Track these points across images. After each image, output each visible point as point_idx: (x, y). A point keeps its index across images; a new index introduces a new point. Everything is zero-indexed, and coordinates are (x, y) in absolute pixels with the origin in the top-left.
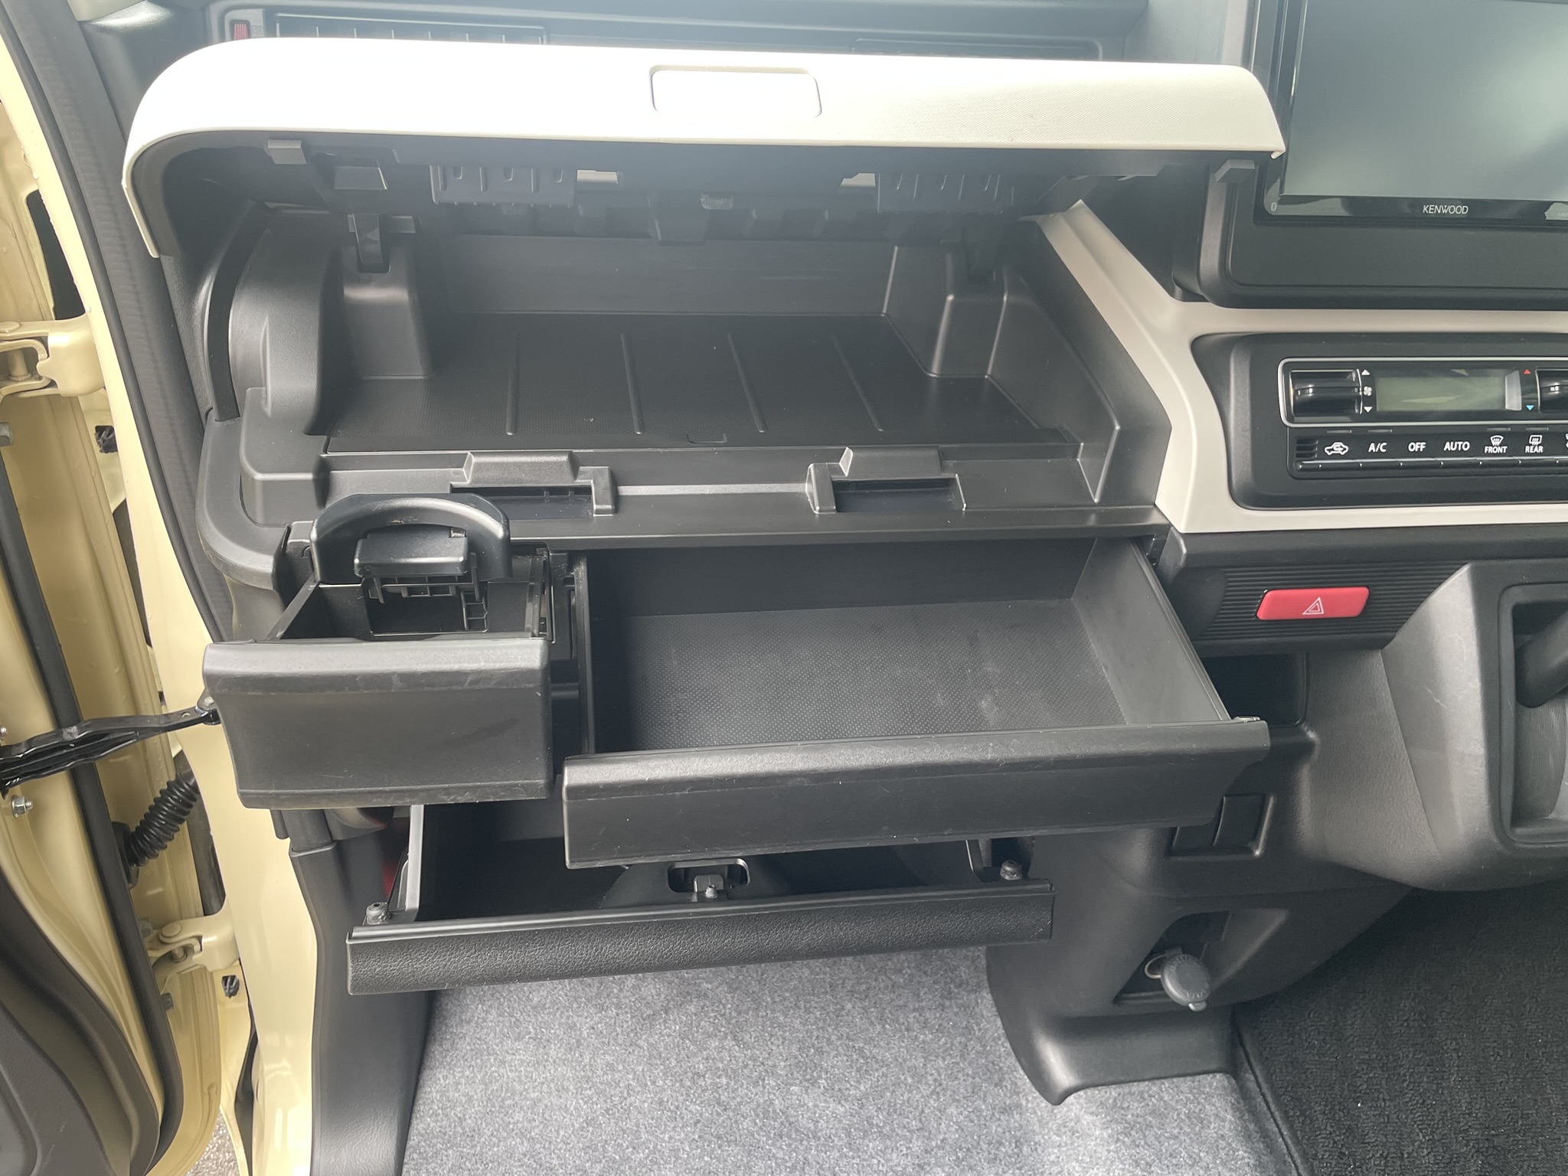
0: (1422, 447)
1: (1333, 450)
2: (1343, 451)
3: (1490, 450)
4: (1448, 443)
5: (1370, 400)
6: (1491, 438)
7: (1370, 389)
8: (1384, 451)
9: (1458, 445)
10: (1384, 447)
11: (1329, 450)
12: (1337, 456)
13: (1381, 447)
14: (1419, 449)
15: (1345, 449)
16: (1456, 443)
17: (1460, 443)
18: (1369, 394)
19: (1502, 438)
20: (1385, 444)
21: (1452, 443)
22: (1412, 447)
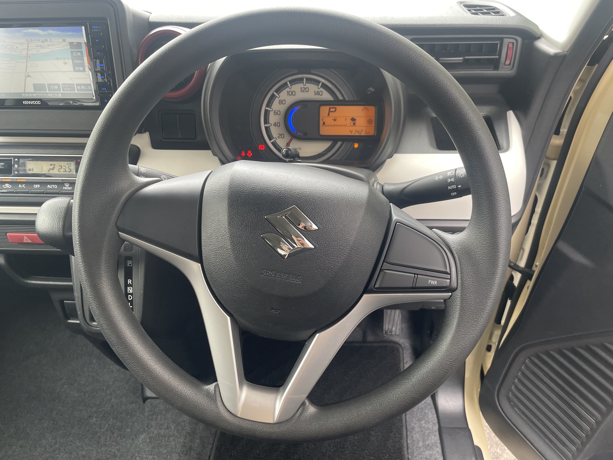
0: (39, 186)
1: (6, 186)
4: (48, 185)
5: (18, 170)
6: (65, 184)
7: (17, 165)
10: (24, 186)
11: (4, 186)
12: (7, 188)
15: (10, 186)
16: (52, 185)
19: (69, 184)
22: (35, 186)
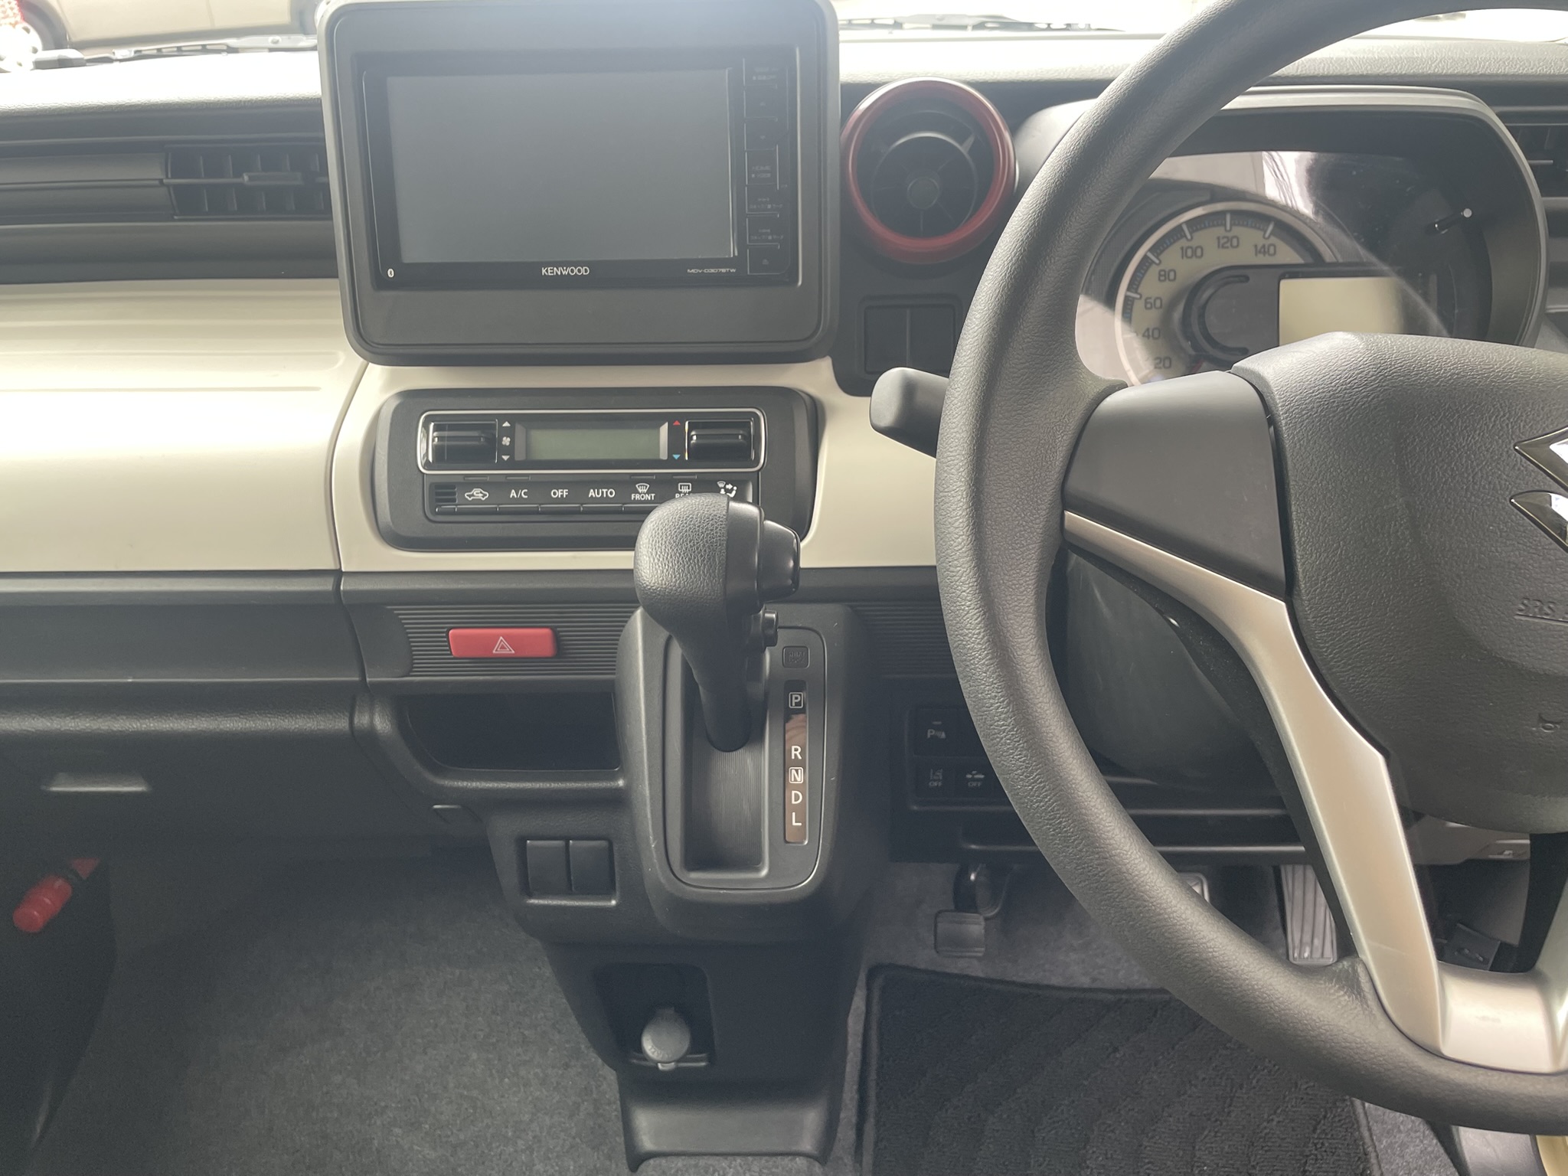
0: (565, 494)
1: (473, 495)
2: (483, 497)
3: (638, 497)
4: (592, 490)
5: (510, 450)
6: (637, 486)
7: (509, 439)
8: (526, 497)
9: (603, 492)
10: (525, 494)
11: (470, 496)
12: (478, 501)
13: (523, 493)
14: (562, 496)
15: (486, 495)
16: (600, 491)
17: (605, 491)
18: (508, 444)
19: (648, 486)
20: (526, 490)
21: (596, 490)
22: (555, 493)
